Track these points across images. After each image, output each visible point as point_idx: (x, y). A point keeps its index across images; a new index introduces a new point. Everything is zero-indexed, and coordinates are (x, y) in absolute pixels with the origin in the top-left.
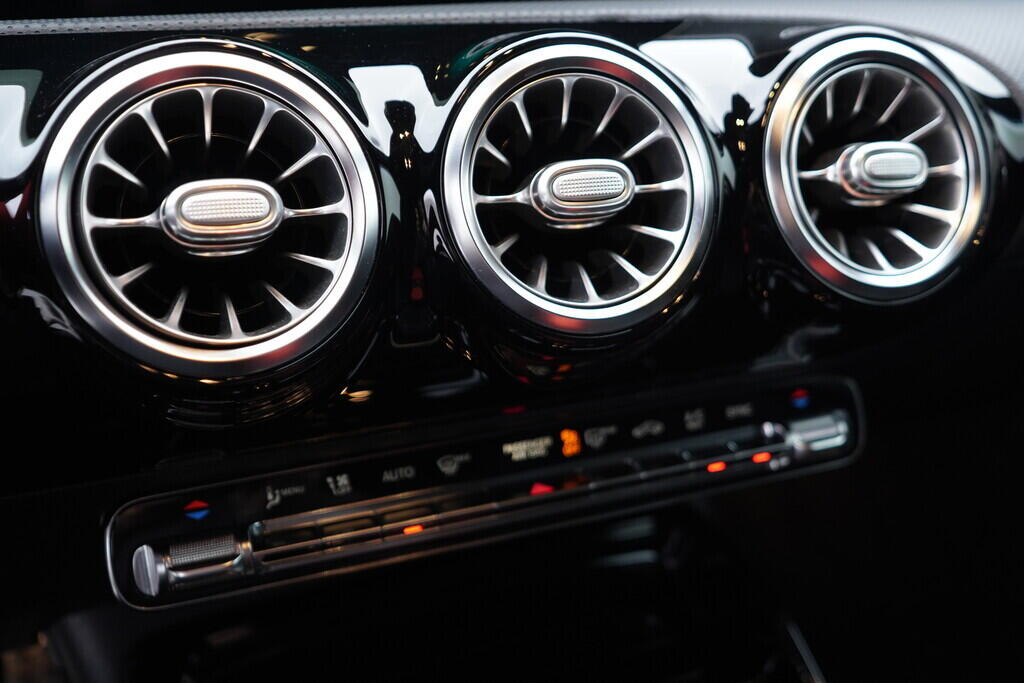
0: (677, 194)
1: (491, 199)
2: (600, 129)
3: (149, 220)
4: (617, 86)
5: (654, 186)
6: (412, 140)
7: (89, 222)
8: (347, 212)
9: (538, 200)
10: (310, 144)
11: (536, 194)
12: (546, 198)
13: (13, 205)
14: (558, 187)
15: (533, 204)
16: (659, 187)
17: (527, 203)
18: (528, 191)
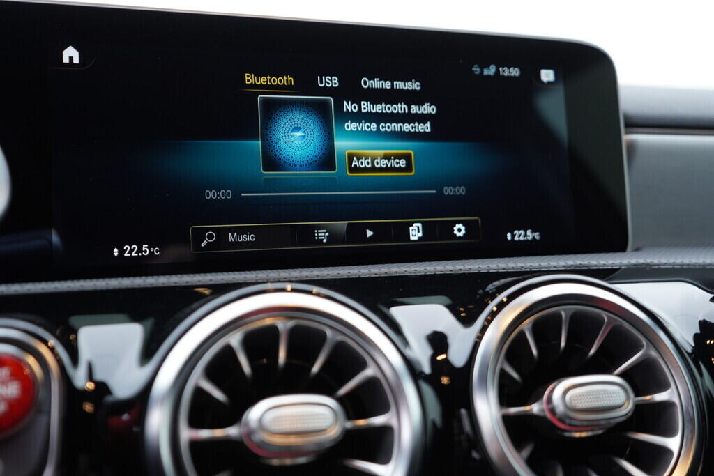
0: (667, 406)
1: (513, 410)
2: (592, 352)
3: (232, 431)
4: (605, 316)
5: (648, 398)
6: (446, 361)
7: (186, 434)
8: (394, 423)
9: (553, 411)
10: (362, 365)
11: (550, 406)
12: (560, 408)
14: (571, 398)
15: (548, 415)
16: (652, 399)
17: (541, 414)
18: (542, 403)
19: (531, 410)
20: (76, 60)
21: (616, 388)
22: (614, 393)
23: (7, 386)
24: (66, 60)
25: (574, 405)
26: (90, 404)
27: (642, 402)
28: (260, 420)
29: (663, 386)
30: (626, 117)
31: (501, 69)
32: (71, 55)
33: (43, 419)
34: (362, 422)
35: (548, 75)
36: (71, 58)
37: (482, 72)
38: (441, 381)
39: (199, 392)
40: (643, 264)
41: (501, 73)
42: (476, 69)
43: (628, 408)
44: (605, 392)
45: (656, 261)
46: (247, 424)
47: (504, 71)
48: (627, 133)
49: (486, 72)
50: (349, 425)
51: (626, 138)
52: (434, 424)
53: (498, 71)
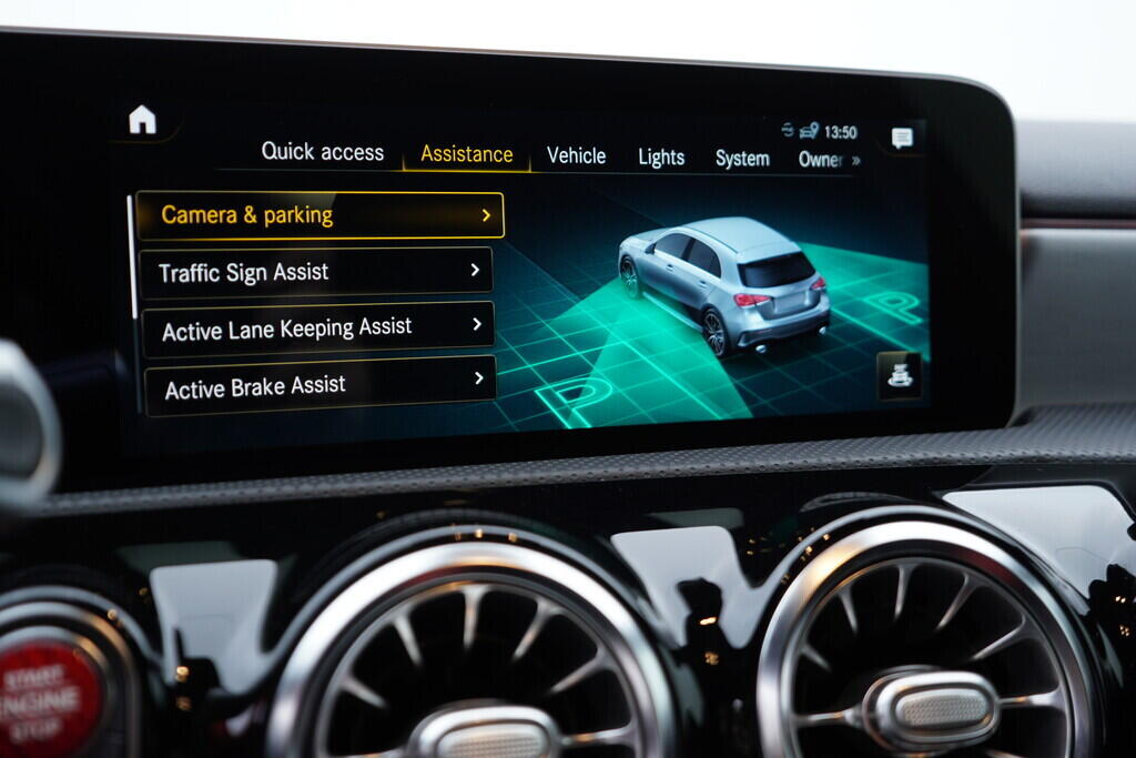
0: (1049, 713)
1: (815, 718)
2: (943, 622)
4: (967, 574)
5: (1022, 699)
6: (716, 627)
8: (637, 747)
9: (874, 723)
10: (590, 653)
11: (871, 715)
12: (885, 721)
13: (238, 724)
14: (904, 709)
15: (868, 729)
16: (1029, 702)
17: (858, 724)
18: (861, 709)
19: (843, 718)
20: (151, 129)
21: (973, 694)
22: (969, 701)
23: (59, 694)
24: (135, 129)
25: (907, 719)
26: (185, 699)
27: (1013, 706)
28: (437, 743)
29: (1047, 685)
30: (1026, 201)
31: (827, 128)
32: (142, 121)
33: (115, 739)
34: (585, 738)
35: (902, 137)
36: (143, 126)
37: (797, 133)
38: (706, 659)
39: (346, 698)
40: (1034, 457)
41: (828, 135)
42: (788, 129)
43: (992, 723)
44: (957, 699)
45: (1054, 453)
46: (417, 745)
47: (832, 132)
48: (1024, 227)
49: (803, 134)
50: (566, 741)
51: (1023, 234)
52: (691, 718)
53: (822, 132)
